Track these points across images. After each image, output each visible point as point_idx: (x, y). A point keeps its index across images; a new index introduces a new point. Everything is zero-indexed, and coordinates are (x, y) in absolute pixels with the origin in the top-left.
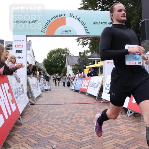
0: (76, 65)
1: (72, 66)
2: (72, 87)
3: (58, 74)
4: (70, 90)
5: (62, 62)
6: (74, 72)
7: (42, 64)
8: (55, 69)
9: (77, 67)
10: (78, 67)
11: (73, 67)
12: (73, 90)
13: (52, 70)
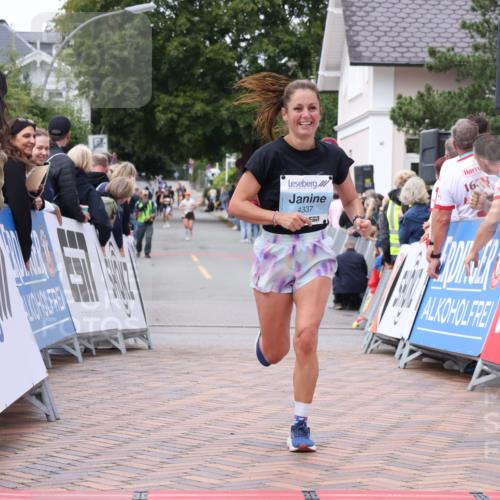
0: (445, 65)
1: (402, 69)
2: (395, 322)
3: (231, 160)
4: (369, 351)
5: (275, 20)
6: (411, 147)
7: (46, 46)
8: (199, 107)
9: (454, 88)
10: (466, 86)
11: (411, 92)
12: (403, 351)
13: (162, 118)
